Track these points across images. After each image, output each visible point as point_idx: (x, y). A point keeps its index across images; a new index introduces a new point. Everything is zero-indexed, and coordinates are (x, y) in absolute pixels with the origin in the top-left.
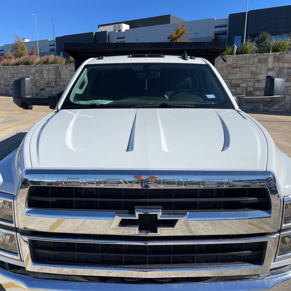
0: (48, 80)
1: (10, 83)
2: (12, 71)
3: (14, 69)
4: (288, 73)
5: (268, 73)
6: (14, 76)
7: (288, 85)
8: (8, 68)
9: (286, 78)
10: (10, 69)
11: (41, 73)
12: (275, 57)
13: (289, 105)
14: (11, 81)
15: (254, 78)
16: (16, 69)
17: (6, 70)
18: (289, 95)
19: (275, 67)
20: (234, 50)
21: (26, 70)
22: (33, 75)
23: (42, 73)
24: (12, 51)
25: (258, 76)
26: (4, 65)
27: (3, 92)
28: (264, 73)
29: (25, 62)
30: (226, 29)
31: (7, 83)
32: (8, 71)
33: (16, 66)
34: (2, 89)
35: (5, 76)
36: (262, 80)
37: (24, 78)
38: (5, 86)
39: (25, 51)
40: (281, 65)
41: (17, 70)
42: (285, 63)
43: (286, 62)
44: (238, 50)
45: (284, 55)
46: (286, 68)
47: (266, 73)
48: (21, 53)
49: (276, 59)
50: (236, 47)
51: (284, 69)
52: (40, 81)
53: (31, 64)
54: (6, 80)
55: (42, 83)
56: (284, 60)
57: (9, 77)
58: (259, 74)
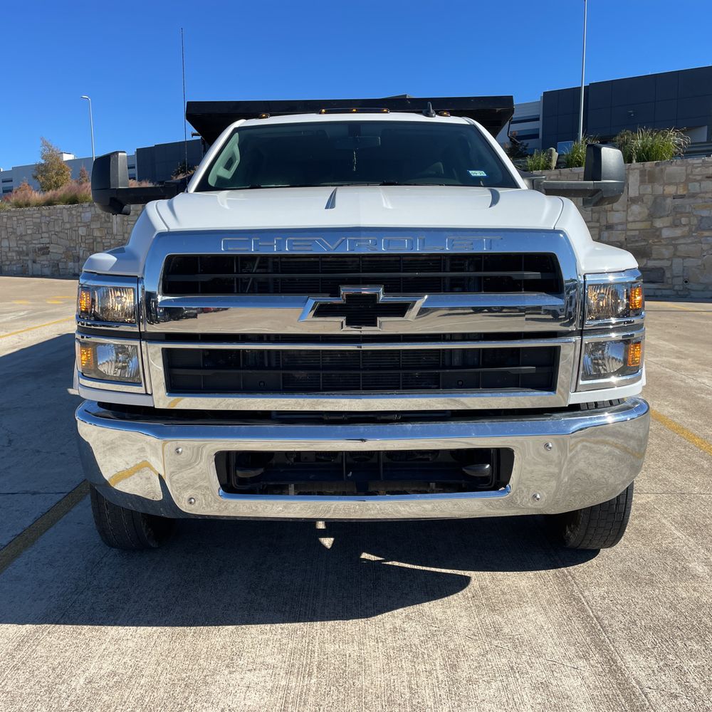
0: (121, 237)
1: (30, 246)
2: (37, 218)
3: (41, 213)
4: (675, 208)
5: (629, 210)
6: (40, 231)
7: (677, 235)
8: (29, 213)
9: (670, 218)
10: (32, 215)
11: (106, 222)
12: (643, 173)
13: (682, 278)
14: (34, 242)
15: (598, 221)
16: (47, 214)
17: (22, 217)
18: (679, 257)
19: (644, 195)
20: (550, 160)
21: (71, 215)
22: (88, 225)
23: (109, 222)
24: (35, 177)
25: (607, 215)
26: (18, 205)
27: (15, 269)
28: (620, 208)
29: (68, 198)
30: (538, 125)
31: (25, 248)
32: (26, 219)
33: (47, 207)
34: (11, 262)
35: (20, 230)
36: (617, 224)
37: (117, 153)
38: (19, 253)
39: (65, 177)
40: (659, 189)
41: (49, 217)
42: (666, 184)
43: (670, 184)
44: (560, 160)
45: (663, 167)
46: (669, 196)
47: (625, 209)
48: (55, 182)
49: (647, 178)
50: (555, 155)
51: (665, 200)
52: (104, 241)
53: (82, 202)
54: (20, 240)
55: (109, 244)
56: (665, 178)
57: (29, 232)
58: (610, 211)
